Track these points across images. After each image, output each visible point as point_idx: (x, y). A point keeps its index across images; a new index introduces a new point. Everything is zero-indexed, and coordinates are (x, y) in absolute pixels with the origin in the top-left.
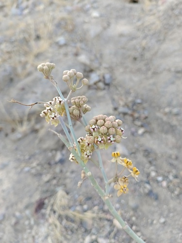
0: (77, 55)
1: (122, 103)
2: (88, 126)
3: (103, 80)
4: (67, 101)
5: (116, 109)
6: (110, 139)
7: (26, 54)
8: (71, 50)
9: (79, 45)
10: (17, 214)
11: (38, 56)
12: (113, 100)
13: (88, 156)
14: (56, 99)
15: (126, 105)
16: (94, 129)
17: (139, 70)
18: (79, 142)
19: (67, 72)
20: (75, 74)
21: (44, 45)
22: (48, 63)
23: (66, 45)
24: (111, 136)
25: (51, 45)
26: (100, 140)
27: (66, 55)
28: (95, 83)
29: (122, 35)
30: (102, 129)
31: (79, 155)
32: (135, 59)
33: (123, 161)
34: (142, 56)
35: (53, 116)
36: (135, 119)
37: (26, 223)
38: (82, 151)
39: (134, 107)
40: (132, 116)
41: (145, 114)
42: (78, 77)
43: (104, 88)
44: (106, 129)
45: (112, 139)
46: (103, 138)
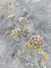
0: (22, 9)
3: (31, 16)
5: (35, 25)
7: (7, 9)
8: (20, 7)
9: (23, 6)
11: (11, 10)
12: (34, 23)
13: (30, 51)
14: (16, 29)
15: (38, 24)
16: (32, 42)
17: (41, 13)
19: (20, 19)
20: (24, 19)
21: (12, 6)
22: (12, 15)
24: (40, 45)
25: (14, 6)
26: (35, 47)
27: (19, 9)
28: (28, 18)
29: (36, 2)
30: (36, 42)
31: (26, 51)
32: (40, 10)
33: (43, 52)
34: (42, 9)
35: (15, 37)
36: (40, 28)
37: (10, 60)
38: (27, 49)
39: (40, 25)
40: (40, 27)
41: (43, 27)
42: (25, 20)
43: (31, 19)
44: (38, 43)
45: (40, 47)
46: (37, 46)
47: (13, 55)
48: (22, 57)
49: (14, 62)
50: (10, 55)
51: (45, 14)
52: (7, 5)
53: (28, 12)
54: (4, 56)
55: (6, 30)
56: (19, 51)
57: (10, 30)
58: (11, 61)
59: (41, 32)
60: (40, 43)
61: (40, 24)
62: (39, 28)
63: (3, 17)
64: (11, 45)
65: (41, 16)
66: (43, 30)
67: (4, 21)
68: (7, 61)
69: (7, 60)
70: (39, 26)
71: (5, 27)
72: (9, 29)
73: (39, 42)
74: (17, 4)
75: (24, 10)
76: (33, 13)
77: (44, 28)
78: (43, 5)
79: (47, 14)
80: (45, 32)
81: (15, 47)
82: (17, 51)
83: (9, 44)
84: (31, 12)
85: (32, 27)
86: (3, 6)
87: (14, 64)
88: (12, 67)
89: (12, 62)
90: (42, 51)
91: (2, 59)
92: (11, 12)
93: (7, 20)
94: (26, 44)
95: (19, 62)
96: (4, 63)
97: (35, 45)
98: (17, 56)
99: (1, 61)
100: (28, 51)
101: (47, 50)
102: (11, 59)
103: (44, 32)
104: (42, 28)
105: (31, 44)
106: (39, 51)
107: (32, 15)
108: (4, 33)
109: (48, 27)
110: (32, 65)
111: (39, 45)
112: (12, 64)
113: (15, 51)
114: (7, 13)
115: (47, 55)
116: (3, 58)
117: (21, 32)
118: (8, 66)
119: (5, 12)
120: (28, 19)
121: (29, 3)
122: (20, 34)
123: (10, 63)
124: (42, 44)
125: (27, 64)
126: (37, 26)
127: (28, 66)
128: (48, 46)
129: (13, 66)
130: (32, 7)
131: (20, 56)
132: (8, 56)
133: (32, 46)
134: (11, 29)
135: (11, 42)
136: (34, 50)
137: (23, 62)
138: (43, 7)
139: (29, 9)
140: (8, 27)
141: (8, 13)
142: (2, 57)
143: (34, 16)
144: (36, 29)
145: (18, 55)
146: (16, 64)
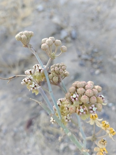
0: (51, 17)
1: (84, 52)
2: (69, 94)
3: (70, 35)
4: (47, 68)
5: (80, 56)
6: (92, 110)
7: (16, 18)
8: (47, 14)
10: (15, 129)
11: (24, 19)
12: (78, 50)
13: (68, 120)
14: (35, 66)
15: (87, 53)
16: (75, 99)
18: (59, 105)
19: (45, 40)
21: (28, 11)
22: (26, 32)
23: (43, 11)
24: (93, 106)
25: (33, 11)
26: (82, 110)
27: (43, 18)
28: (65, 38)
29: (83, 3)
30: (84, 99)
31: (60, 118)
32: (93, 20)
33: (101, 122)
34: (97, 17)
35: (33, 86)
36: (93, 63)
37: (21, 135)
38: (62, 113)
39: (93, 54)
40: (91, 61)
41: (99, 59)
42: (57, 45)
43: (71, 42)
44: (87, 99)
45: (94, 109)
46: (86, 108)
47: (30, 124)
48: (50, 128)
49: (32, 140)
50: (21, 124)
51: (103, 30)
52: (15, 9)
53: (65, 24)
54: (8, 125)
55: (14, 66)
56: (43, 114)
57: (22, 66)
58: (24, 138)
59: (94, 72)
60: (94, 100)
61: (93, 52)
62: (89, 63)
63: (6, 37)
64: (24, 100)
65: (94, 34)
66: (98, 68)
67: (8, 45)
68: (16, 138)
69: (15, 135)
70: (89, 58)
71: (10, 60)
72: (19, 65)
73: (90, 97)
74: (40, 7)
75: (56, 20)
76: (76, 27)
77: (101, 62)
78: (99, 8)
79: (107, 30)
80: (103, 72)
81: (33, 105)
82: (37, 115)
83: (20, 99)
84: (71, 24)
85: (74, 61)
86: (6, 10)
87: (30, 146)
88: (25, 151)
89: (26, 140)
90: (97, 118)
91: (5, 134)
92: (26, 24)
93: (15, 44)
94: (58, 103)
95: (42, 141)
96: (8, 141)
97: (81, 105)
98: (39, 127)
99: (2, 138)
100: (63, 121)
101: (109, 112)
102: (25, 134)
103: (101, 72)
104: (95, 63)
105: (72, 103)
106: (91, 119)
107: (74, 33)
108: (9, 72)
109: (110, 60)
110: (72, 148)
111: (90, 104)
112: (26, 145)
113: (33, 114)
114: (15, 26)
115: (109, 128)
116: (6, 132)
117: (47, 74)
118: (18, 149)
119: (12, 24)
120: (64, 41)
121: (66, 4)
122: (45, 79)
123: (21, 142)
124: (97, 102)
125: (62, 146)
126: (84, 56)
127: (64, 150)
128: (110, 104)
129: (29, 150)
130: (73, 14)
131: (44, 128)
132: (17, 127)
133: (74, 108)
134: (26, 63)
135: (25, 95)
136: (78, 116)
137: (52, 140)
138: (99, 13)
139: (68, 19)
140: (18, 59)
141: (18, 28)
142: (4, 128)
143: (77, 34)
144: (82, 65)
145: (40, 125)
146: (35, 144)
